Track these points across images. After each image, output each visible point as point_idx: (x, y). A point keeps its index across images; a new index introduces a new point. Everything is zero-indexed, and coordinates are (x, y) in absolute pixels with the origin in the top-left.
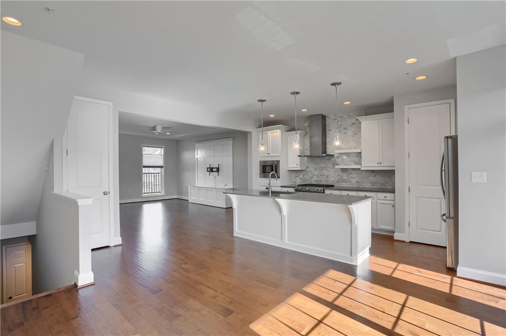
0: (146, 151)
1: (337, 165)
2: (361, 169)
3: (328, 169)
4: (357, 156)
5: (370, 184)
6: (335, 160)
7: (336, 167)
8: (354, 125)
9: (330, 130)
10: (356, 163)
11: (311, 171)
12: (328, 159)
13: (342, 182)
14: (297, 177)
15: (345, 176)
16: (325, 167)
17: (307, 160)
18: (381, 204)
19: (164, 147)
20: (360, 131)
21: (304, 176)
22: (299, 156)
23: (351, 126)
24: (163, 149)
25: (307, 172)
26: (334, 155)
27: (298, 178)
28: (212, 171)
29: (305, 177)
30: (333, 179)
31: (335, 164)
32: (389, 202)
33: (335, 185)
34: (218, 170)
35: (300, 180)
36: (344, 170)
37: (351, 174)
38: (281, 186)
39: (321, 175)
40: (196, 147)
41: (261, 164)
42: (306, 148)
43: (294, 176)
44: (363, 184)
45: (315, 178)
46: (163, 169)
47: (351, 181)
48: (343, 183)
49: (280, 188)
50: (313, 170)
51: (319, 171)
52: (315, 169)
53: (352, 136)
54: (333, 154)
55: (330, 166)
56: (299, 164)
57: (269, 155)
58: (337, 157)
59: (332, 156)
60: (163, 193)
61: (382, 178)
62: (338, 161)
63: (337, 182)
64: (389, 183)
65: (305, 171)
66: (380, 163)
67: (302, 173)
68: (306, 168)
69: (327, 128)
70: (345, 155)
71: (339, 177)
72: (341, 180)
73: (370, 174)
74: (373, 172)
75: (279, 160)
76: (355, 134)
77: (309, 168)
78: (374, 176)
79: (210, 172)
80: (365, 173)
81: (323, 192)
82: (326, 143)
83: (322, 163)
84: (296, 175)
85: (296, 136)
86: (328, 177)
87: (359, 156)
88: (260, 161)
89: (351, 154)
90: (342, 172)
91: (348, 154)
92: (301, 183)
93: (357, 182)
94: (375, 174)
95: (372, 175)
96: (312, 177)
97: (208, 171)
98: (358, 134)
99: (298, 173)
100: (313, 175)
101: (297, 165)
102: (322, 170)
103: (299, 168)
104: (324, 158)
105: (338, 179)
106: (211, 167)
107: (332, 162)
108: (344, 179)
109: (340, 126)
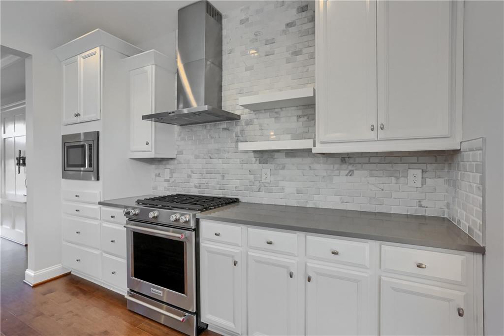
2: (314, 151)
3: (226, 155)
4: (299, 117)
5: (337, 198)
6: (242, 131)
7: (243, 146)
8: (290, 29)
9: (231, 51)
10: (296, 137)
11: (188, 162)
12: (224, 129)
13: (259, 190)
14: (158, 175)
15: (266, 172)
20: (311, 44)
21: (172, 172)
22: (144, 118)
23: (284, 32)
25: (180, 163)
26: (239, 116)
27: (162, 179)
29: (175, 175)
30: (238, 182)
31: (241, 141)
33: (243, 199)
35: (166, 184)
36: (264, 156)
37: (283, 168)
38: (100, 203)
39: (208, 173)
41: (64, 144)
43: (153, 176)
44: (316, 197)
45: (196, 180)
47: (282, 190)
48: (263, 194)
49: (98, 207)
50: (191, 157)
51: (204, 161)
52: (197, 157)
53: (288, 61)
54: (236, 112)
55: (231, 145)
56: (152, 142)
57: (78, 119)
58: (249, 122)
59: (232, 118)
63: (246, 189)
64: (394, 194)
65: (176, 161)
66: (379, 128)
67: (168, 166)
68: (176, 153)
69: (225, 47)
70: (269, 113)
71: (252, 177)
72: (257, 183)
73: (336, 166)
74: (345, 163)
75: (98, 132)
76: (297, 53)
77: (182, 154)
78: (349, 172)
79: (21, 167)
80: (324, 163)
81: (193, 228)
82: (221, 87)
83: (213, 140)
84: (157, 172)
85: (146, 68)
86: (226, 175)
87: (304, 116)
88: (63, 136)
89: (282, 110)
90: (259, 163)
91: (276, 113)
92: (166, 190)
93: (299, 192)
94: (350, 167)
95: (342, 172)
96: (189, 177)
97: (17, 164)
98: (305, 51)
99: (161, 166)
100: (193, 172)
101: (147, 144)
102: (211, 158)
103: (153, 152)
104: (215, 125)
105: (251, 181)
106: (21, 156)
107: (234, 135)
108: (263, 182)
109: (256, 35)
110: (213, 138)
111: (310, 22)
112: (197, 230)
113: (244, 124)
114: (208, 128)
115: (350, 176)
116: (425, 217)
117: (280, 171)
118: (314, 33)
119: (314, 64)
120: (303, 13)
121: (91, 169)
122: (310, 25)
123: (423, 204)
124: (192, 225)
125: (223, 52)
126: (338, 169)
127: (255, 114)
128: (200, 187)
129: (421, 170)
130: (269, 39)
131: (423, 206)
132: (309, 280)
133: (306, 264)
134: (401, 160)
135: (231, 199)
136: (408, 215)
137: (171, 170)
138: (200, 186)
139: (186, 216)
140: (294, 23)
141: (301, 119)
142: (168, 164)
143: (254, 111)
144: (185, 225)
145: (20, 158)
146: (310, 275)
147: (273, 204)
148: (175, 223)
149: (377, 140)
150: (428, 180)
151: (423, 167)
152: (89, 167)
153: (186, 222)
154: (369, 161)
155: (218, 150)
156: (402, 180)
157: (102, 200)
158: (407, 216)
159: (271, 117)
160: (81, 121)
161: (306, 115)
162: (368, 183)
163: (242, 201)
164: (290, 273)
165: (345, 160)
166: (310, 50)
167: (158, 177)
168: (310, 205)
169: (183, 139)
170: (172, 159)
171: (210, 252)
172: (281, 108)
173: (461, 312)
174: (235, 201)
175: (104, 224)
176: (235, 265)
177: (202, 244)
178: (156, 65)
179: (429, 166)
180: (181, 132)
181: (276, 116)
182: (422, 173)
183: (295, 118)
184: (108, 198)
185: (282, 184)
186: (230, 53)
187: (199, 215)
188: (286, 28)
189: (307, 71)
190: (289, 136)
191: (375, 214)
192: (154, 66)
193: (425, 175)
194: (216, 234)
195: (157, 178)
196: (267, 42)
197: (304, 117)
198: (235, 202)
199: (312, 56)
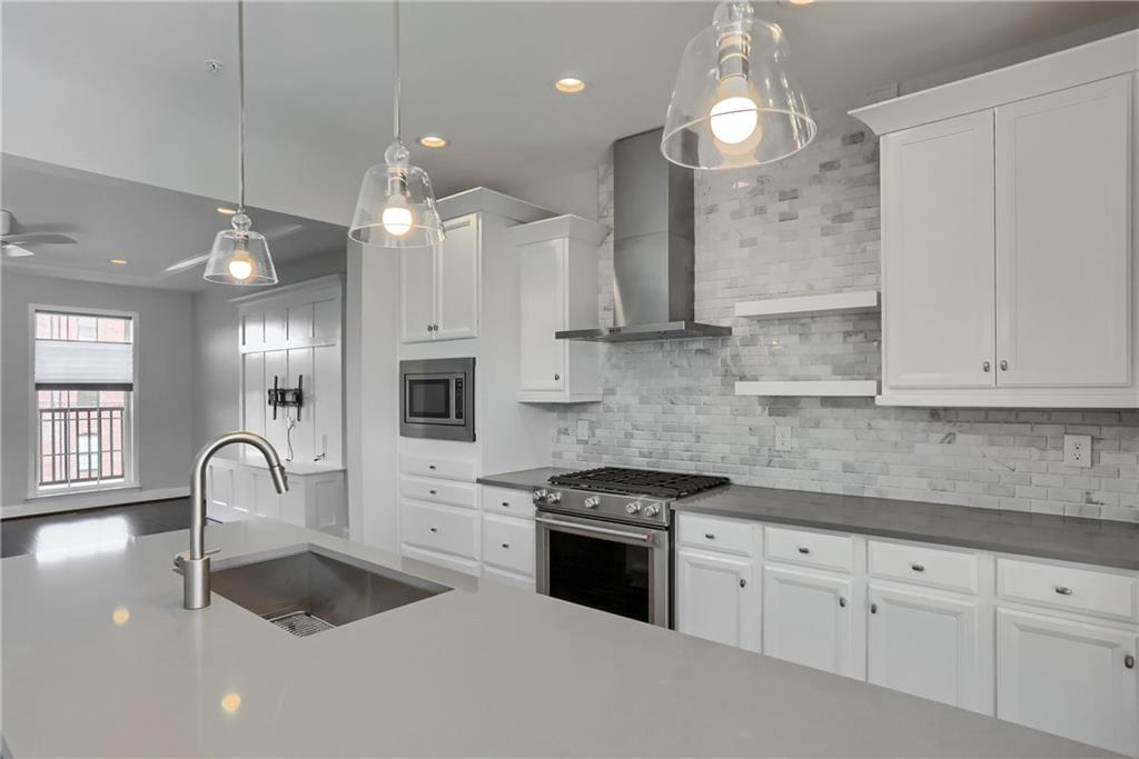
0: (45, 326)
1: (743, 378)
2: (879, 401)
3: (703, 398)
4: (847, 334)
5: (924, 483)
6: (735, 356)
7: (742, 388)
8: (829, 174)
9: (711, 210)
10: (844, 371)
11: (625, 409)
12: (698, 351)
13: (769, 464)
14: (565, 432)
15: (784, 432)
16: (688, 390)
17: (609, 356)
18: (1024, 629)
19: (135, 315)
20: (872, 202)
21: (593, 426)
22: (559, 335)
23: (816, 179)
24: (132, 322)
25: (610, 410)
26: (729, 330)
27: (571, 439)
28: (284, 403)
29: (599, 433)
30: (727, 449)
31: (733, 374)
32: (1090, 629)
33: (736, 479)
34: (299, 399)
35: (580, 448)
36: (779, 406)
37: (817, 425)
38: (479, 481)
39: (667, 429)
40: (241, 315)
41: (404, 376)
42: (602, 300)
43: (555, 432)
44: (882, 480)
45: (641, 442)
46: (132, 393)
47: (815, 465)
48: (776, 471)
49: (476, 487)
50: (633, 401)
51: (659, 408)
52: (644, 401)
53: (825, 232)
54: (724, 323)
55: (713, 382)
56: (565, 374)
57: (433, 333)
58: (749, 341)
59: (719, 333)
60: (131, 480)
61: (993, 451)
62: (751, 357)
63: (743, 462)
64: (1037, 479)
65: (601, 408)
66: (999, 368)
67: (584, 416)
68: (601, 392)
69: (700, 202)
70: (787, 327)
71: (754, 441)
72: (765, 451)
73: (921, 425)
74: (939, 419)
75: (474, 359)
76: (841, 218)
77: (614, 394)
78: (947, 437)
79: (278, 408)
80: (897, 420)
81: (666, 525)
82: (692, 274)
83: (676, 371)
84: (562, 424)
85: (553, 243)
86: (703, 436)
87: (857, 333)
88: (401, 362)
89: (814, 322)
90: (770, 415)
91: (802, 325)
92: (580, 458)
93: (847, 469)
94: (948, 428)
95: (931, 435)
96: (629, 436)
97: (270, 403)
98: (859, 214)
99: (569, 415)
100: (635, 428)
101: (557, 378)
102: (672, 403)
103: (567, 393)
104: (681, 343)
105: (752, 448)
106: (279, 387)
107: (719, 364)
108: (777, 449)
109: (762, 183)
110: (677, 366)
111: (868, 162)
112: (670, 529)
113: (738, 344)
114: (667, 347)
115: (949, 442)
116: (1099, 522)
117: (811, 430)
118: (877, 183)
119: (878, 238)
120: (854, 146)
121: (461, 421)
122: (869, 168)
123: (1095, 497)
124: (665, 520)
125: (696, 211)
126: (924, 431)
127: (761, 327)
128: (650, 455)
129: (1090, 438)
130: (787, 190)
131: (1094, 500)
132: (874, 611)
133: (868, 587)
134: (1049, 418)
135: (717, 478)
136: (1064, 517)
137: (591, 422)
138: (650, 453)
139: (654, 506)
140: (836, 165)
141: (853, 339)
142: (585, 411)
143: (759, 321)
144: (651, 521)
145: (276, 390)
146: (875, 602)
147: (797, 489)
148: (633, 516)
149: (996, 388)
150: (1103, 454)
151: (1095, 431)
152: (457, 417)
153: (655, 515)
154: (986, 418)
155: (687, 389)
156: (1052, 454)
157: (481, 476)
158: (1064, 519)
159: (791, 333)
160: (439, 338)
161: (861, 332)
162: (984, 456)
163: (736, 483)
164: (841, 600)
165: (937, 414)
166: (870, 213)
167: (564, 434)
168: (869, 493)
169: (615, 366)
170: (593, 403)
171: (695, 565)
172: (812, 318)
173: (1130, 663)
174: (721, 483)
175: (489, 517)
176: (742, 586)
177: (680, 552)
178: (570, 238)
179: (1105, 429)
180: (611, 355)
181: (801, 330)
182: (1092, 442)
183: (840, 338)
184: (492, 472)
185: (814, 454)
186: (709, 213)
187: (675, 504)
188: (821, 171)
189: (864, 250)
190: (828, 369)
191: (999, 512)
192: (567, 240)
193: (1098, 446)
194: (707, 536)
195: (562, 437)
196: (783, 196)
197: (856, 335)
198: (723, 484)
199: (874, 225)
